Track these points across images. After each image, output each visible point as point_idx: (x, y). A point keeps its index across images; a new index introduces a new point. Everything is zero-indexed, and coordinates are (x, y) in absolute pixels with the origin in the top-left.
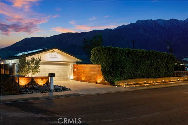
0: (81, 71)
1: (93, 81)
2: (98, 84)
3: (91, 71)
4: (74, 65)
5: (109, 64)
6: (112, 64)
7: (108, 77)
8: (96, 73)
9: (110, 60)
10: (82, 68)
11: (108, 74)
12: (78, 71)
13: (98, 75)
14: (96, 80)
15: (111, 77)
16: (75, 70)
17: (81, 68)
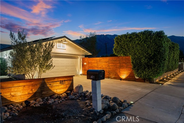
0: (94, 64)
1: (113, 76)
2: (122, 81)
3: (110, 65)
4: (83, 59)
5: (147, 54)
6: (154, 53)
7: (143, 72)
8: (118, 66)
9: (151, 49)
10: (96, 62)
11: (145, 68)
12: (90, 65)
13: (121, 69)
14: (118, 76)
15: (151, 71)
16: (85, 64)
17: (93, 61)
